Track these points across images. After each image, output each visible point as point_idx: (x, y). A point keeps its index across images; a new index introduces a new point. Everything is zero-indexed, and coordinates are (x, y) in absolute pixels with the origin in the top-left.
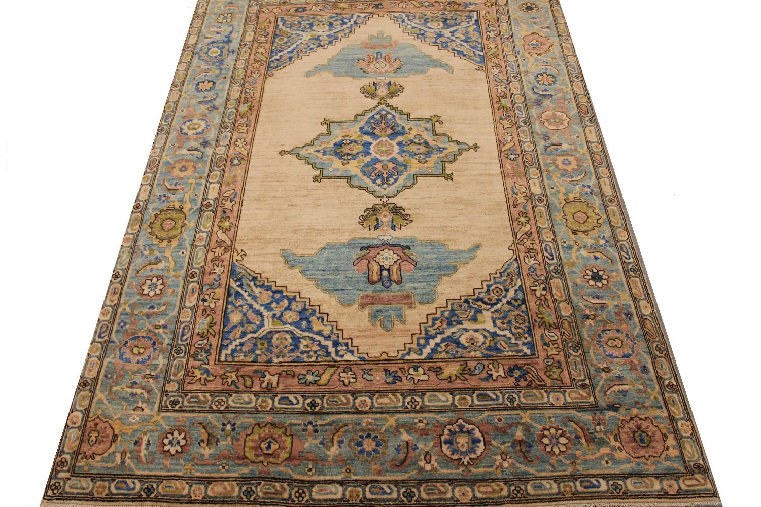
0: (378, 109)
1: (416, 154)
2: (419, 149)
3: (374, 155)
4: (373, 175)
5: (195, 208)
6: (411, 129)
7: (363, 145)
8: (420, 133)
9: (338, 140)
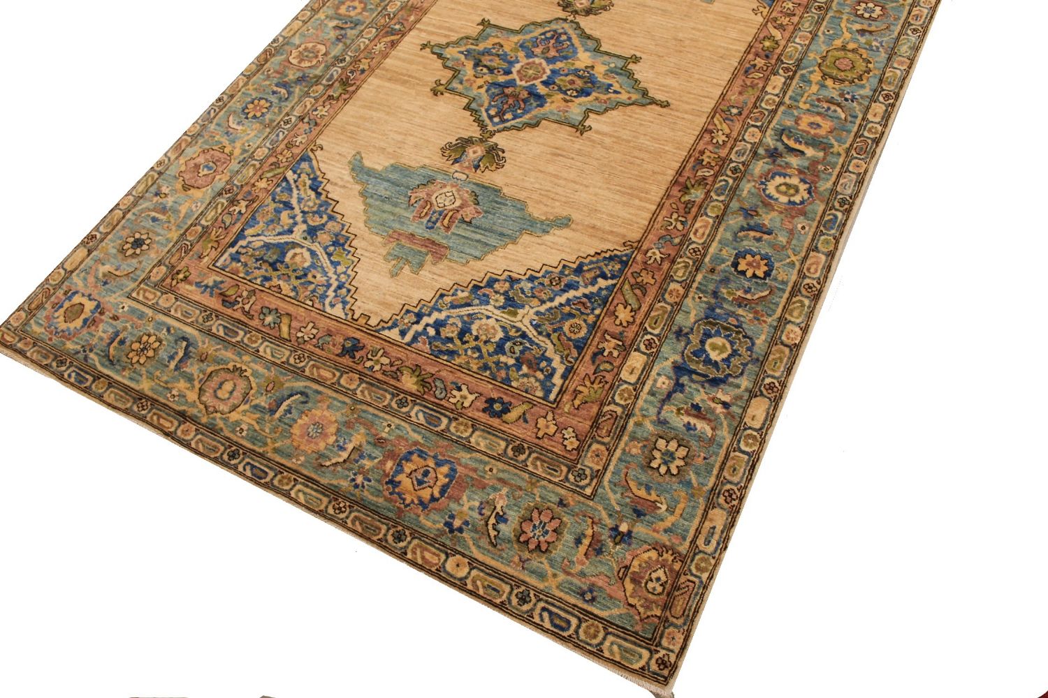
0: (501, 126)
1: (498, 55)
2: (491, 61)
3: (549, 68)
4: (565, 46)
5: (804, 72)
6: (480, 87)
7: (554, 83)
8: (474, 78)
9: (583, 99)
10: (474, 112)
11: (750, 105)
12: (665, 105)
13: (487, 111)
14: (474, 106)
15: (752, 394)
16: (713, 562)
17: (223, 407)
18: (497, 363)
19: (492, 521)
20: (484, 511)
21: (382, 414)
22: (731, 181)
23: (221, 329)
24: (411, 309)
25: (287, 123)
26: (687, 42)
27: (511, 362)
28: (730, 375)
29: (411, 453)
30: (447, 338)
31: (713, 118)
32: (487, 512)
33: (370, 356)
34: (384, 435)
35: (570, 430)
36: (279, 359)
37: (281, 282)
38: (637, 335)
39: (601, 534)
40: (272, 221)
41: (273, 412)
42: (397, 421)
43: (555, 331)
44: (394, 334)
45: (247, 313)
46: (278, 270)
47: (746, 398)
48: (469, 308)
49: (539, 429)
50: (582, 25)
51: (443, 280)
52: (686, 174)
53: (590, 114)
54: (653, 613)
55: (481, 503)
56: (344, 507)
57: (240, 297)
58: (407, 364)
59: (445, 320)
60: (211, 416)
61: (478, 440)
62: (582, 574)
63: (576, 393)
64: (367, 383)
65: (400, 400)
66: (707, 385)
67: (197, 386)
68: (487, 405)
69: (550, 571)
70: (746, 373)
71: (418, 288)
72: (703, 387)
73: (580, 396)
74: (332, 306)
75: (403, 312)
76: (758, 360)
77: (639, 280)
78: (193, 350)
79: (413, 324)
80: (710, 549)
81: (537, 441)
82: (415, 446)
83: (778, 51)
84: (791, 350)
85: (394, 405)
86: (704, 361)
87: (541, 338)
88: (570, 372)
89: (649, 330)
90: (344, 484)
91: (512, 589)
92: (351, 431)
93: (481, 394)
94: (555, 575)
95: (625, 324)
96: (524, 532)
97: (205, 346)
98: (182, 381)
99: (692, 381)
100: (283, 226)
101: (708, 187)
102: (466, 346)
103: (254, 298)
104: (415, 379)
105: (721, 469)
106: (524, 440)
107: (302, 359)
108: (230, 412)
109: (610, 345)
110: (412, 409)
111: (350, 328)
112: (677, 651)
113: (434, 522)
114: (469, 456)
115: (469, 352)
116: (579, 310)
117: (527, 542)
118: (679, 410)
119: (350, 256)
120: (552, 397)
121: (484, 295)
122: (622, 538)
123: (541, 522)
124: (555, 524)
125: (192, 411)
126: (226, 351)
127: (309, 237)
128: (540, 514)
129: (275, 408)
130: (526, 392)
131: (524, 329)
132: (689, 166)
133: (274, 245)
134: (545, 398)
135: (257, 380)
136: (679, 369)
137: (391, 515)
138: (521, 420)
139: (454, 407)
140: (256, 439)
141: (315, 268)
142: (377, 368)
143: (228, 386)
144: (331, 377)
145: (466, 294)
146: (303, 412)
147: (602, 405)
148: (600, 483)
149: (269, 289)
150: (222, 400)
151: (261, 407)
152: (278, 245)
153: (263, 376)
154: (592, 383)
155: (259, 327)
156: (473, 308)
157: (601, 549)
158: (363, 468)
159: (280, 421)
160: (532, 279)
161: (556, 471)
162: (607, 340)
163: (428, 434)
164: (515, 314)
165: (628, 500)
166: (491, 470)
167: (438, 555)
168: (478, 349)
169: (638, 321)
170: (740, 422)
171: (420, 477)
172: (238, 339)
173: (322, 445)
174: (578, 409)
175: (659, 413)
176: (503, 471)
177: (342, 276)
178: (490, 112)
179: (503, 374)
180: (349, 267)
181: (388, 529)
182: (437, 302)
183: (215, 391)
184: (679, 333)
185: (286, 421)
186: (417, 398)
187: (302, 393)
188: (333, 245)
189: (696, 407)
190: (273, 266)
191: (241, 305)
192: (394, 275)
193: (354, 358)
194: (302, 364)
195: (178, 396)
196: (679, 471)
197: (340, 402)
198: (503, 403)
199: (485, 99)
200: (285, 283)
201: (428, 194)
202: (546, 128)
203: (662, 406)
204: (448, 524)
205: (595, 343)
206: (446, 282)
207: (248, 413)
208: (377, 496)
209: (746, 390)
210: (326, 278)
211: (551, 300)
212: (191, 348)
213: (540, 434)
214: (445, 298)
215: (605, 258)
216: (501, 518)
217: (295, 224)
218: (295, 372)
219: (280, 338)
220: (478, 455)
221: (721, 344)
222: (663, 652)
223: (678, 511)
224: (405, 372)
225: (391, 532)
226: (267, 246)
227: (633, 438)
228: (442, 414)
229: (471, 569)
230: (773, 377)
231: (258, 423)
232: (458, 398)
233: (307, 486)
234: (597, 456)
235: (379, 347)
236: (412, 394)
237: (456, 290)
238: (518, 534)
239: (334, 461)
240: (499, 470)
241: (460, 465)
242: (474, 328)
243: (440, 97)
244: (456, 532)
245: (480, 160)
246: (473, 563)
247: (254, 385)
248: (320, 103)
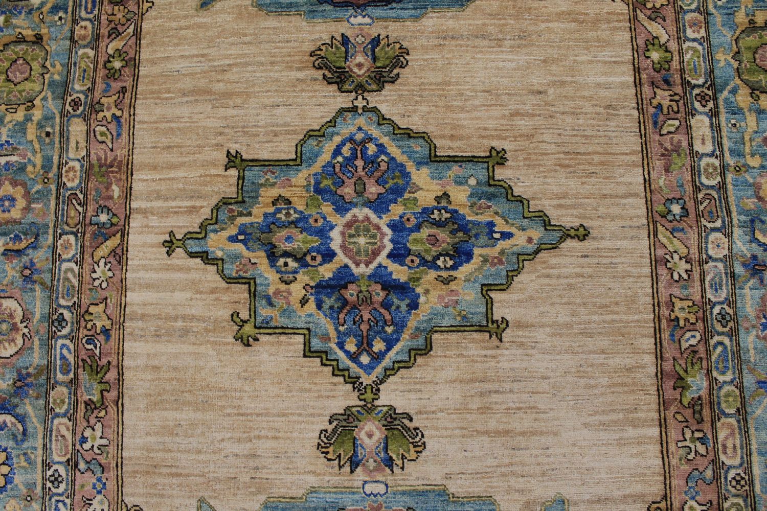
1: (294, 223)
2: (289, 239)
3: (383, 222)
4: (383, 166)
5: (725, 93)
6: (304, 302)
7: (409, 252)
8: (283, 287)
9: (465, 270)
10: (323, 356)
11: (689, 188)
12: (582, 234)
13: (341, 345)
14: (316, 344)
22: (726, 341)
25: (56, 481)
26: (551, 91)
31: (655, 235)
50: (384, 109)
52: (670, 352)
53: (492, 294)
83: (675, 64)
101: (704, 363)
132: (666, 336)
178: (348, 347)
199: (325, 323)
202: (447, 348)
243: (256, 347)
245: (386, 448)
248: (82, 424)
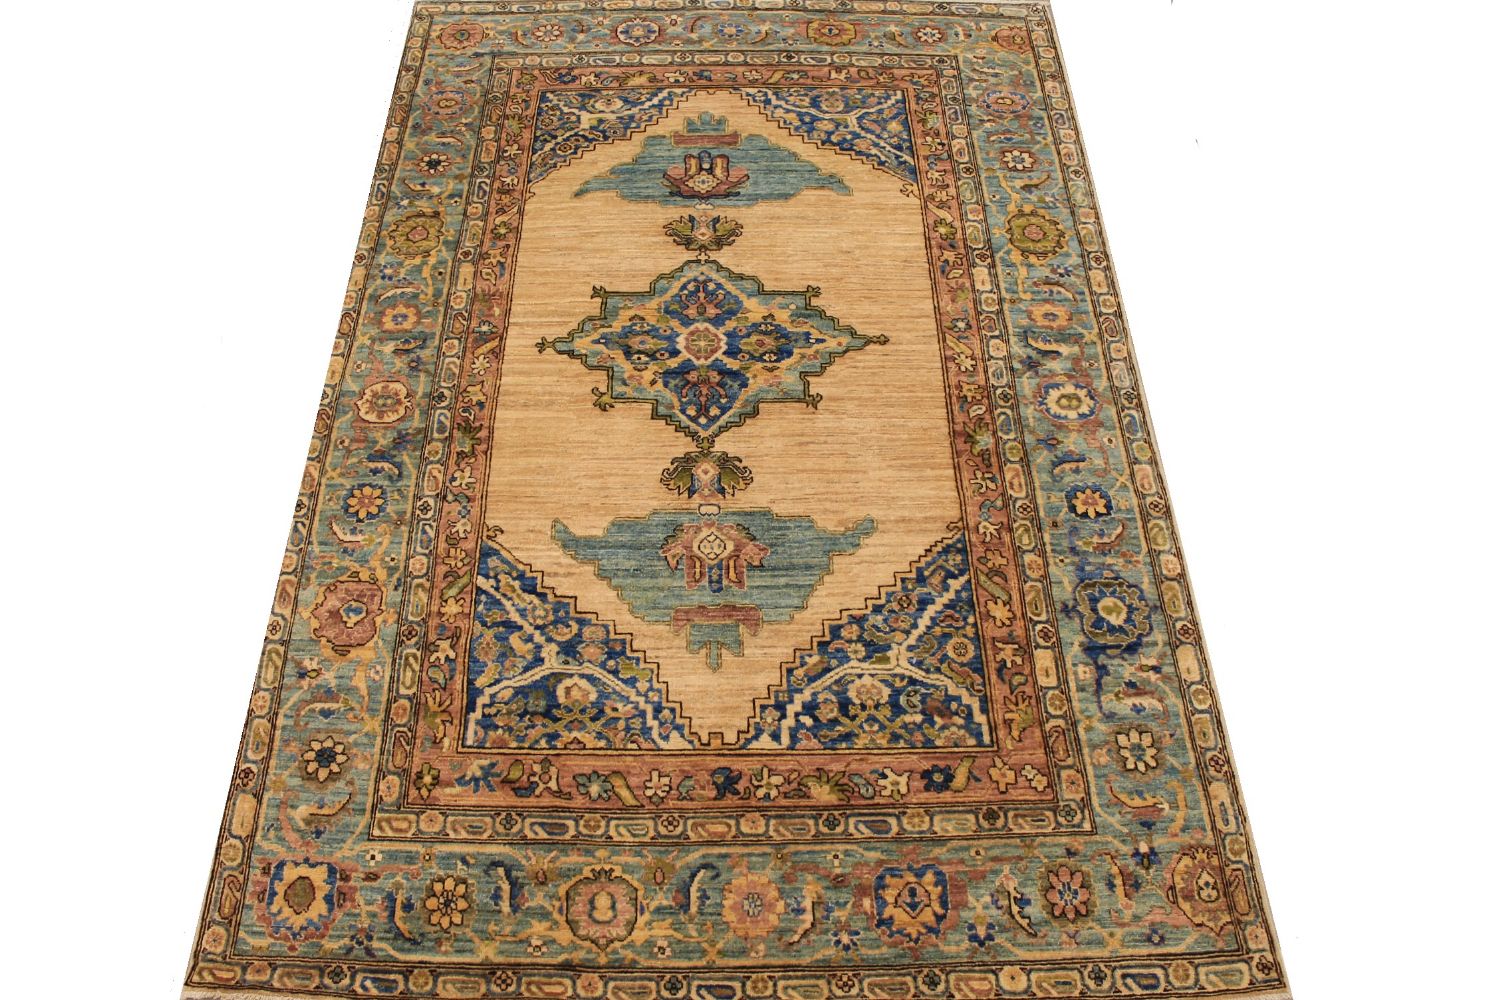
0: (714, 428)
1: (648, 333)
2: (641, 342)
3: (720, 332)
4: (721, 298)
5: (1001, 254)
6: (653, 383)
7: (741, 351)
8: (636, 373)
9: (786, 363)
10: (668, 418)
11: (972, 313)
12: (884, 341)
13: (683, 411)
14: (662, 410)
15: (1174, 646)
16: (1243, 839)
17: (618, 931)
18: (905, 726)
19: (1015, 909)
20: (1000, 903)
21: (818, 848)
22: (1009, 412)
23: (537, 828)
24: (766, 702)
25: (425, 509)
27: (919, 718)
28: (1141, 635)
29: (881, 878)
30: (830, 721)
31: (944, 341)
32: (1004, 902)
33: (756, 783)
34: (838, 871)
35: (1028, 767)
36: (645, 835)
37: (575, 734)
38: (1027, 630)
39: (1127, 866)
40: (503, 655)
41: (685, 907)
42: (841, 847)
43: (941, 661)
44: (765, 742)
45: (559, 794)
46: (560, 719)
47: (1169, 652)
48: (832, 673)
49: (997, 782)
50: (722, 262)
51: (779, 650)
52: (959, 418)
53: (809, 379)
54: (1224, 921)
55: (992, 896)
56: (849, 979)
57: (534, 774)
58: (805, 773)
59: (814, 700)
60: (608, 950)
61: (943, 826)
62: (1136, 918)
63: (1008, 723)
64: (776, 817)
65: (827, 820)
66: (1126, 656)
67: (562, 919)
68: (925, 782)
69: (1105, 933)
70: (1154, 626)
71: (756, 673)
72: (1123, 659)
73: (1014, 726)
74: (666, 738)
75: (758, 710)
76: (1156, 607)
77: (990, 564)
78: (520, 874)
79: (779, 720)
80: (1232, 827)
81: (1002, 797)
82: (881, 866)
83: (960, 236)
84: (1179, 582)
85: (825, 830)
86: (1109, 631)
87: (932, 676)
88: (986, 702)
89: (1036, 618)
90: (830, 952)
91: (1081, 973)
92: (797, 885)
93: (911, 771)
94: (1112, 935)
95: (1008, 622)
96: (1054, 905)
97: (533, 861)
98: (534, 922)
99: (1110, 657)
100: (523, 657)
101: (990, 427)
102: (858, 721)
103: (553, 770)
104: (827, 788)
105: (1193, 740)
106: (989, 802)
107: (675, 823)
108: (630, 934)
109: (1007, 653)
110: (847, 825)
111: (708, 758)
112: (1268, 948)
113: (957, 944)
114: (945, 849)
115: (866, 727)
116: (950, 626)
117: (1063, 914)
118: (1117, 695)
119: (642, 665)
120: (986, 739)
121: (838, 650)
122: (1149, 859)
123: (1064, 885)
124: (1078, 878)
125: (579, 956)
126: (568, 856)
127: (570, 659)
128: (1057, 876)
129: (684, 901)
130: (956, 746)
131: (907, 673)
132: (956, 408)
133: (529, 687)
134: (980, 744)
135: (636, 876)
136: (1092, 650)
137: (906, 961)
138: (972, 780)
139: (892, 801)
140: (688, 952)
141: (607, 698)
142: (774, 793)
143: (603, 901)
144: (726, 829)
145: (816, 658)
146: (723, 890)
147: (1041, 724)
148: (1092, 810)
149: (565, 748)
150: (608, 922)
151: (665, 908)
152: (535, 685)
153: (639, 867)
154: (1017, 704)
155: (588, 805)
156: (837, 671)
157: (1136, 882)
158: (839, 922)
159: (702, 914)
160: (877, 609)
161: (1043, 821)
162: (1001, 649)
163: (885, 846)
164: (887, 660)
165: (1129, 816)
166: (978, 853)
167: (985, 979)
168: (872, 719)
169: (1019, 614)
170: (1180, 681)
171: (908, 900)
172: (572, 832)
173: (773, 919)
174: (1020, 741)
175: (1101, 708)
176: (992, 848)
177: (651, 694)
178: (688, 413)
179: (918, 737)
180: (651, 680)
181: (915, 978)
182: (788, 681)
183: (590, 916)
184: (1067, 610)
185: (710, 910)
186: (846, 808)
187: (705, 866)
188: (610, 658)
189: (1131, 684)
190: (547, 714)
191: (542, 786)
192: (716, 667)
193: (739, 793)
194: (680, 829)
195: (544, 944)
196: (1156, 761)
197: (759, 855)
198: (941, 771)
199: (669, 396)
200: (583, 733)
201: (686, 548)
202: (772, 413)
203: (1099, 697)
204: (974, 938)
205: (991, 658)
206: (783, 652)
207: (654, 924)
208: (878, 947)
209: (1165, 644)
210: (630, 706)
211: (915, 626)
212: (514, 873)
213: (1003, 789)
214: (795, 672)
215: (939, 552)
216: (1023, 902)
217: (539, 647)
218: (677, 844)
219: (626, 808)
220: (955, 843)
221: (1111, 604)
222: (1257, 956)
223: (1181, 804)
224: (810, 784)
225: (920, 980)
226: (520, 691)
227: (1094, 747)
228: (885, 815)
229: (1028, 975)
230: (1181, 619)
231: (675, 930)
232: (890, 788)
233: (790, 978)
234: (1073, 783)
235: (759, 767)
236: (836, 807)
237: (802, 657)
238: (1049, 910)
239: (801, 931)
240: (986, 849)
241: (941, 864)
242: (852, 694)
243: (612, 412)
244: (987, 943)
245: (719, 481)
246: (1027, 967)
247: (636, 884)
248: (452, 467)
